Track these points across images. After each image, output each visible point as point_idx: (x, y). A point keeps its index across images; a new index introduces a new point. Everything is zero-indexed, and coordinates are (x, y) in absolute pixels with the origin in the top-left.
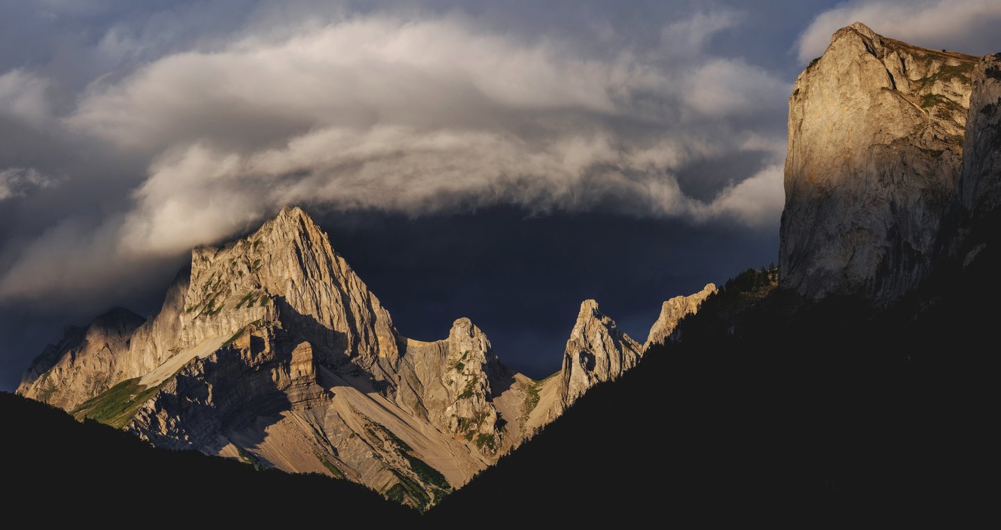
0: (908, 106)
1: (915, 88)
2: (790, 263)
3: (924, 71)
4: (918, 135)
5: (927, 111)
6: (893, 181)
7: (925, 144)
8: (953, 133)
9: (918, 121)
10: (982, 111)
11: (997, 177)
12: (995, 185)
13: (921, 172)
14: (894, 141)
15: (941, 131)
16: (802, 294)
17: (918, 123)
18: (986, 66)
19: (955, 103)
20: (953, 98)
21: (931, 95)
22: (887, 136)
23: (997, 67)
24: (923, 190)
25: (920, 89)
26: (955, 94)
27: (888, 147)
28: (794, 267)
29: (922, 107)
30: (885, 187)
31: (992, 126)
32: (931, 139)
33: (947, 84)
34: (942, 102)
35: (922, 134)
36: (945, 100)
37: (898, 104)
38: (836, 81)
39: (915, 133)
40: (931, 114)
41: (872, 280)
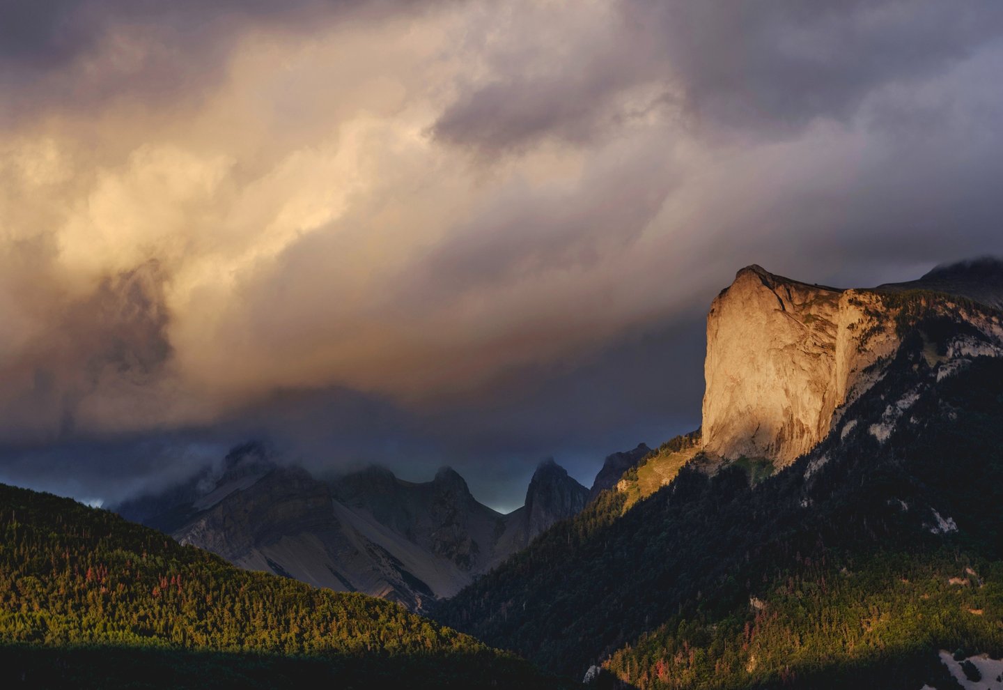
0: (794, 322)
1: (798, 310)
2: (711, 433)
3: (804, 298)
4: (802, 343)
5: (807, 326)
6: (786, 375)
7: (808, 349)
8: (827, 341)
9: (802, 333)
10: (848, 328)
11: (861, 374)
12: (860, 379)
13: (806, 369)
14: (786, 346)
15: (819, 340)
16: (721, 456)
17: (802, 334)
18: (848, 297)
19: (827, 320)
20: (825, 317)
21: (810, 315)
22: (780, 343)
23: (856, 298)
24: (808, 381)
25: (802, 310)
26: (827, 315)
27: (781, 350)
28: (714, 435)
29: (804, 323)
30: (781, 379)
31: (856, 338)
32: (812, 346)
33: (821, 307)
34: (818, 319)
35: (805, 342)
36: (820, 318)
37: (787, 321)
38: (741, 304)
39: (801, 341)
40: (811, 328)
41: (773, 445)
